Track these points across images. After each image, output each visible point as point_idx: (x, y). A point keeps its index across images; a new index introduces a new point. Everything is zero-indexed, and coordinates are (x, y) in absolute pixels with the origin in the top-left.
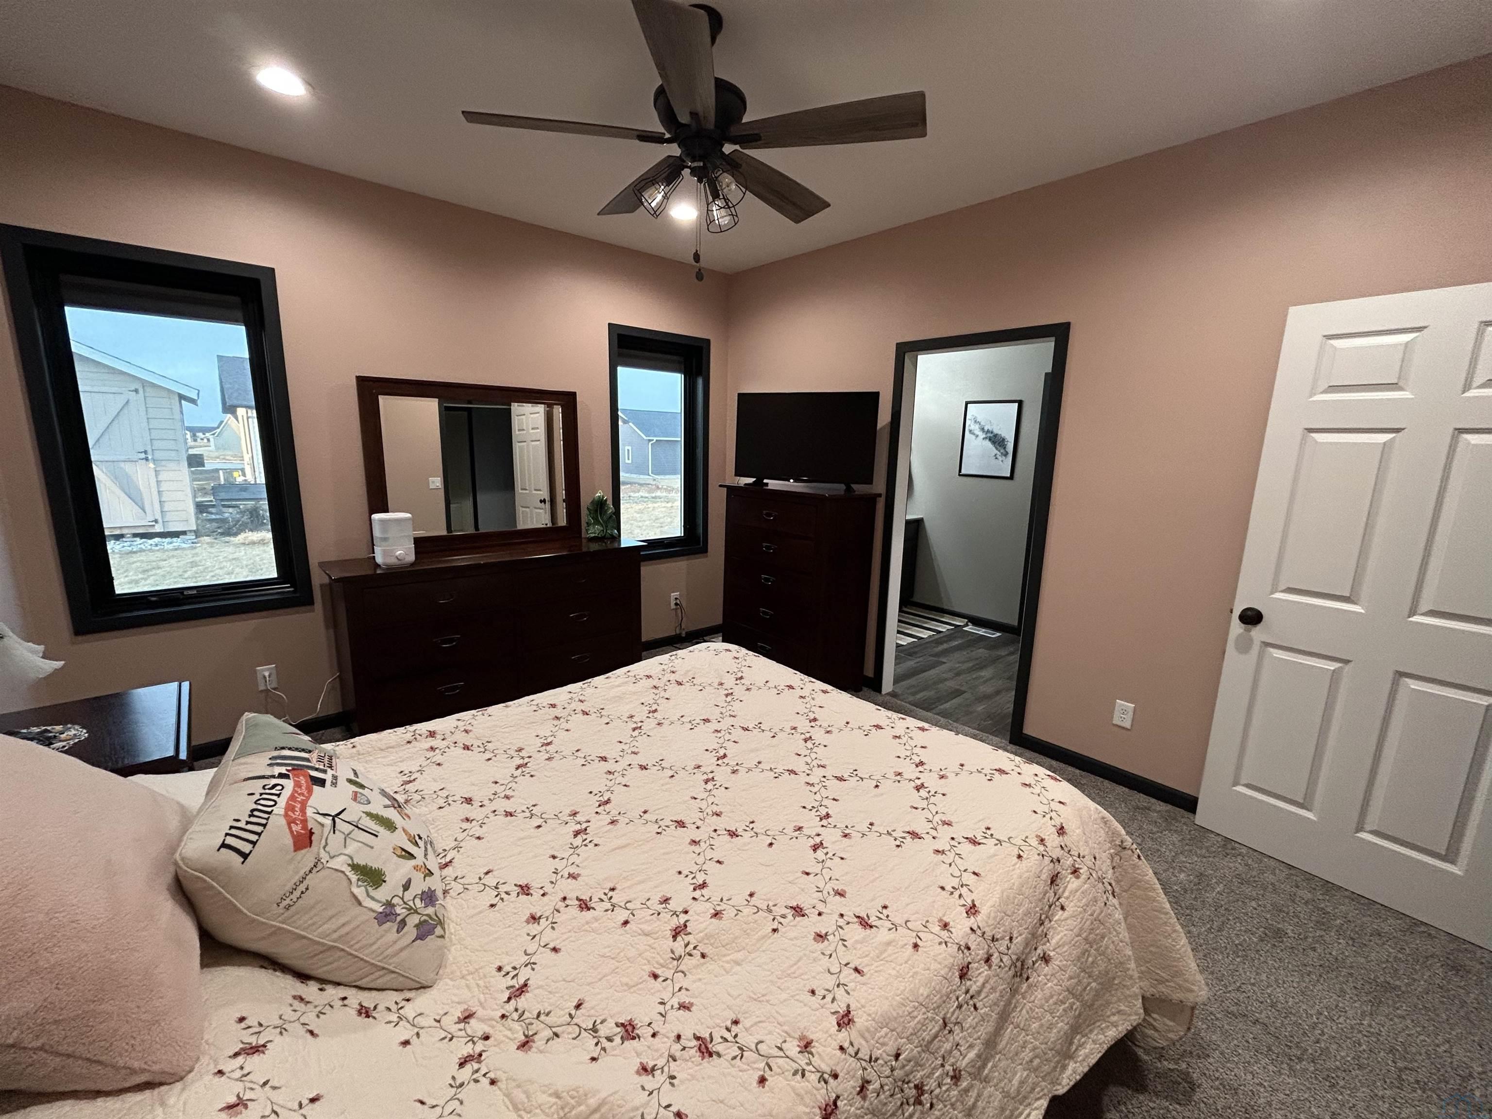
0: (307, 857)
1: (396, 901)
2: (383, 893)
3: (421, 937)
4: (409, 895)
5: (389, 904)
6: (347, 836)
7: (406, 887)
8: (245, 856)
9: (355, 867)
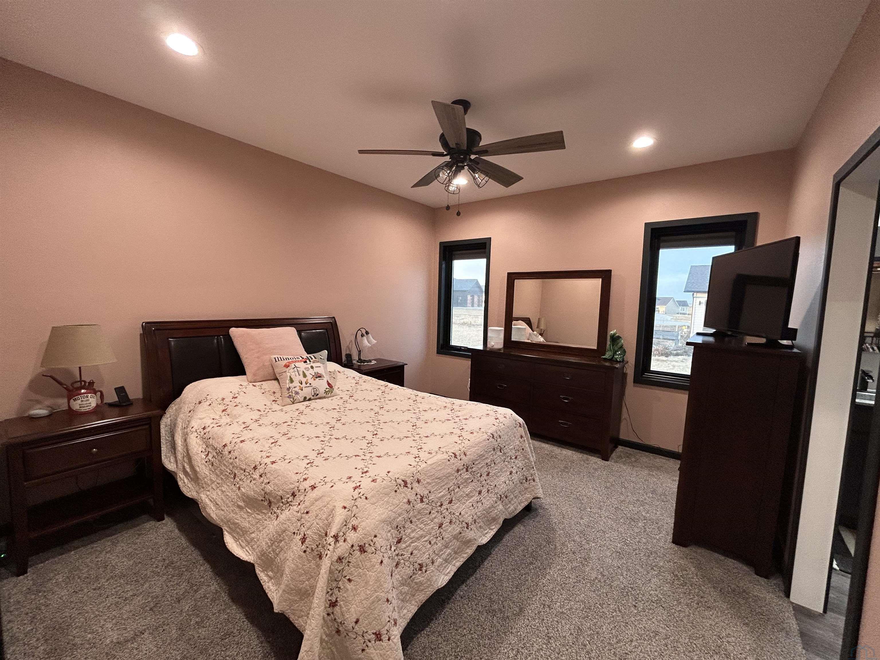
0: (285, 369)
1: (291, 388)
2: (291, 385)
3: (288, 397)
4: (294, 389)
5: (290, 388)
6: (294, 371)
7: (294, 387)
8: (276, 361)
9: (290, 377)
